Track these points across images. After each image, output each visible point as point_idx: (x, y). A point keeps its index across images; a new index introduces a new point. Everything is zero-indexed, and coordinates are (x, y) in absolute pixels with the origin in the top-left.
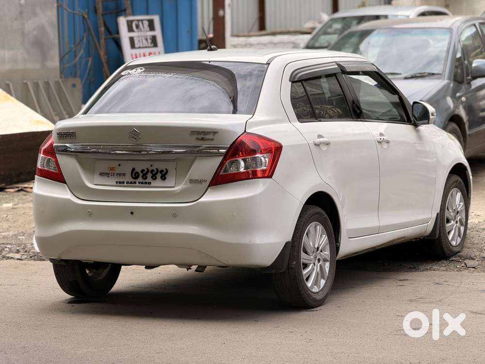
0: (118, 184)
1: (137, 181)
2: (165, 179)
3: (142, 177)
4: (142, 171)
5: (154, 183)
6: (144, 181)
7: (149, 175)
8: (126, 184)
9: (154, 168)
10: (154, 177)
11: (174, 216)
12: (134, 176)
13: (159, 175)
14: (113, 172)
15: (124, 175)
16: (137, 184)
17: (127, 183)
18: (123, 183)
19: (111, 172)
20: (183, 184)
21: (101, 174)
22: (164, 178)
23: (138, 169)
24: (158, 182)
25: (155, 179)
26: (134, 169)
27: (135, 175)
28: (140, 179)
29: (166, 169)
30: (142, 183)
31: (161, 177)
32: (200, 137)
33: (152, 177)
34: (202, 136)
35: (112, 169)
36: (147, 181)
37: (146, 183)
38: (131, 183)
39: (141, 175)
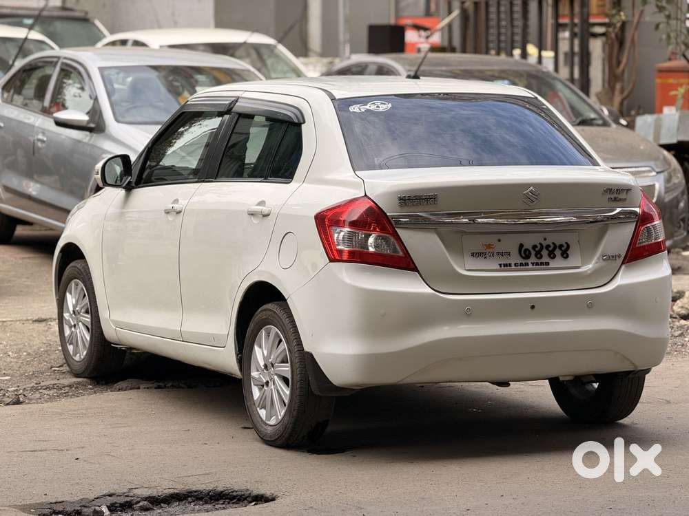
0: (502, 267)
1: (530, 261)
2: (567, 257)
3: (536, 256)
4: (534, 247)
5: (553, 264)
6: (539, 261)
7: (545, 253)
8: (513, 267)
9: (549, 242)
10: (552, 255)
11: (589, 306)
12: (523, 255)
13: (558, 252)
14: (491, 250)
15: (509, 254)
16: (531, 266)
17: (515, 265)
18: (510, 265)
19: (488, 251)
20: (593, 262)
21: (473, 255)
22: (565, 255)
23: (528, 245)
24: (558, 262)
25: (554, 257)
26: (521, 246)
27: (525, 253)
28: (533, 259)
29: (566, 243)
30: (537, 264)
31: (562, 255)
32: (613, 196)
33: (549, 255)
34: (615, 195)
35: (489, 246)
36: (543, 260)
37: (542, 264)
38: (521, 264)
39: (533, 253)
